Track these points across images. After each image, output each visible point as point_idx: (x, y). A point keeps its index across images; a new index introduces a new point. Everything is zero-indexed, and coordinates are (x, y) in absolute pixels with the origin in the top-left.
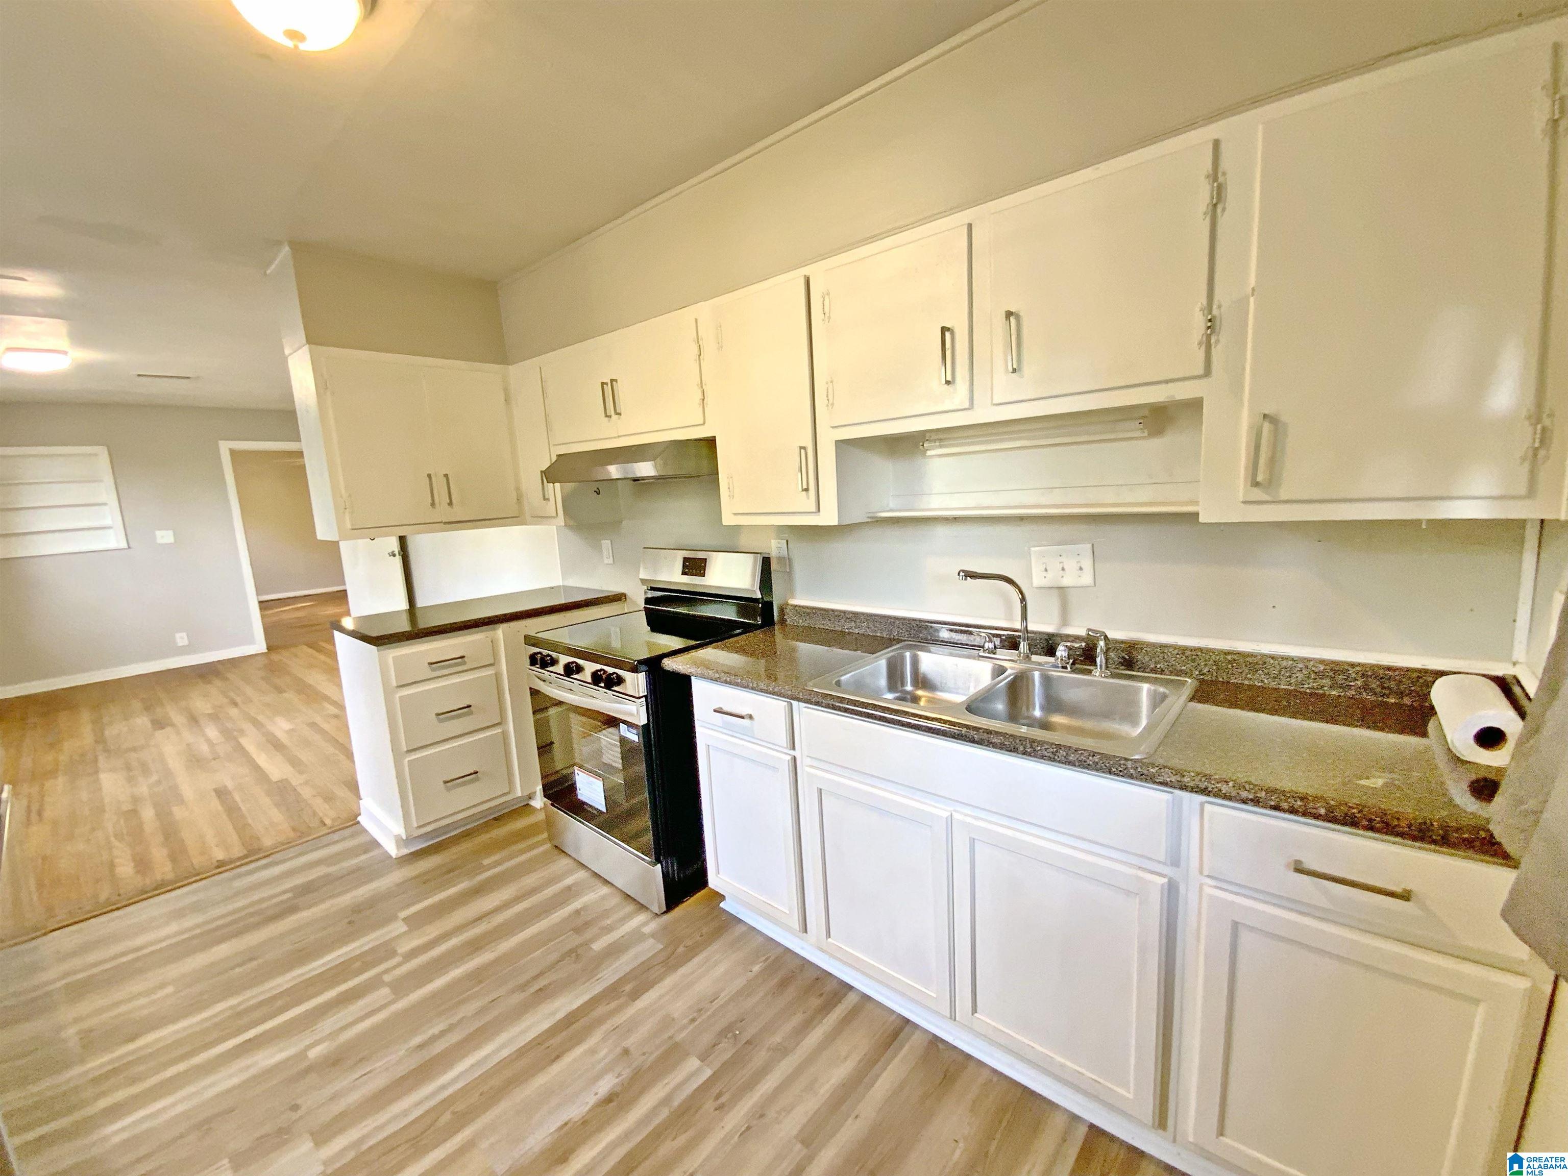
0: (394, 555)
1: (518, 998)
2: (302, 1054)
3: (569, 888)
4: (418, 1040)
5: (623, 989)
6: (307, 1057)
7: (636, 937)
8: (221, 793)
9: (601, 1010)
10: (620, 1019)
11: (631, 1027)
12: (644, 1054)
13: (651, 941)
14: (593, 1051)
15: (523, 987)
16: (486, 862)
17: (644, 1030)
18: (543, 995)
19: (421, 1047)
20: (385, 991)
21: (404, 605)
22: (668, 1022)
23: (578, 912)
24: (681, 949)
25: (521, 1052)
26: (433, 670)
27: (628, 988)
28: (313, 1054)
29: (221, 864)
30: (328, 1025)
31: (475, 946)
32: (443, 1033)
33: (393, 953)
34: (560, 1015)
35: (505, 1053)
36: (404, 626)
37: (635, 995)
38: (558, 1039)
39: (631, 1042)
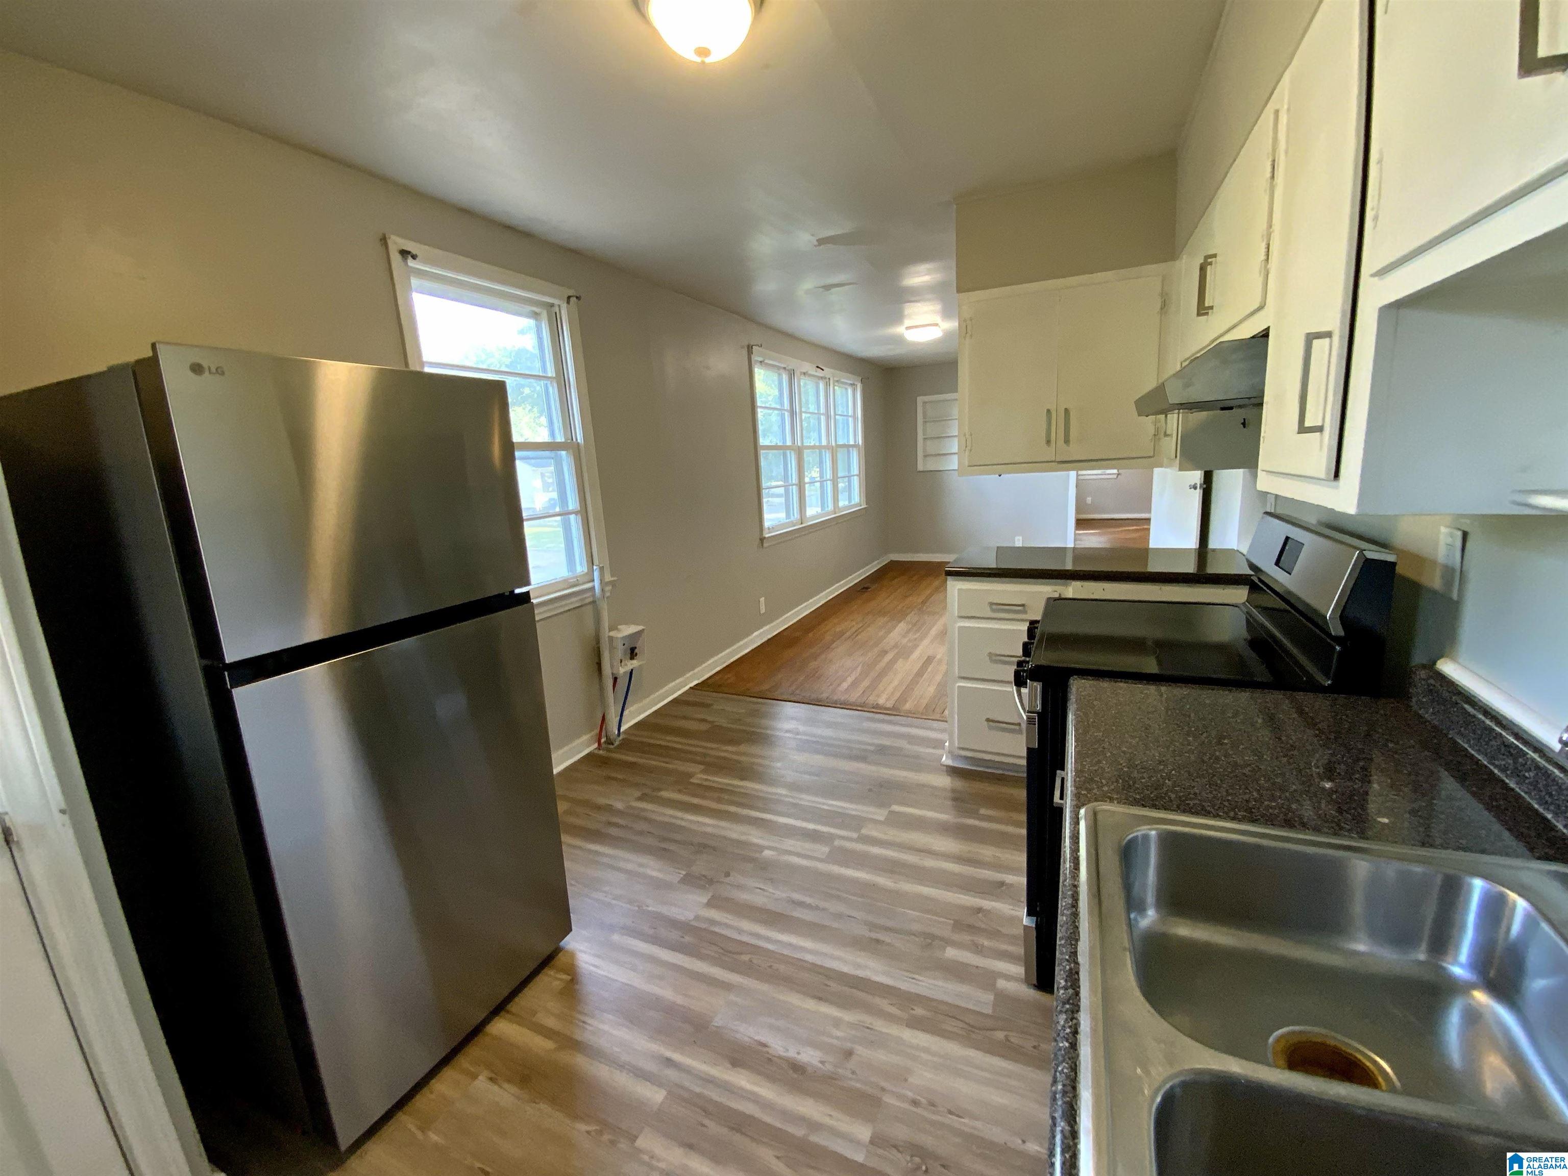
0: (1195, 488)
1: (863, 931)
2: (762, 849)
3: (1002, 884)
4: (797, 896)
5: (915, 1008)
7: (987, 979)
8: (929, 660)
9: (884, 1004)
10: (880, 1025)
11: (878, 1041)
12: (853, 1073)
13: (990, 997)
14: (837, 1023)
15: (873, 926)
17: (880, 1056)
18: (872, 946)
19: (793, 903)
20: (826, 849)
21: (1192, 543)
22: (901, 1076)
23: (979, 910)
24: (1000, 1035)
25: (815, 969)
26: (994, 611)
27: (919, 1011)
28: (767, 854)
29: (877, 706)
30: (791, 843)
31: (893, 868)
32: (808, 907)
33: (858, 829)
34: (860, 973)
35: (809, 958)
37: (915, 1024)
38: (834, 986)
39: (860, 1050)
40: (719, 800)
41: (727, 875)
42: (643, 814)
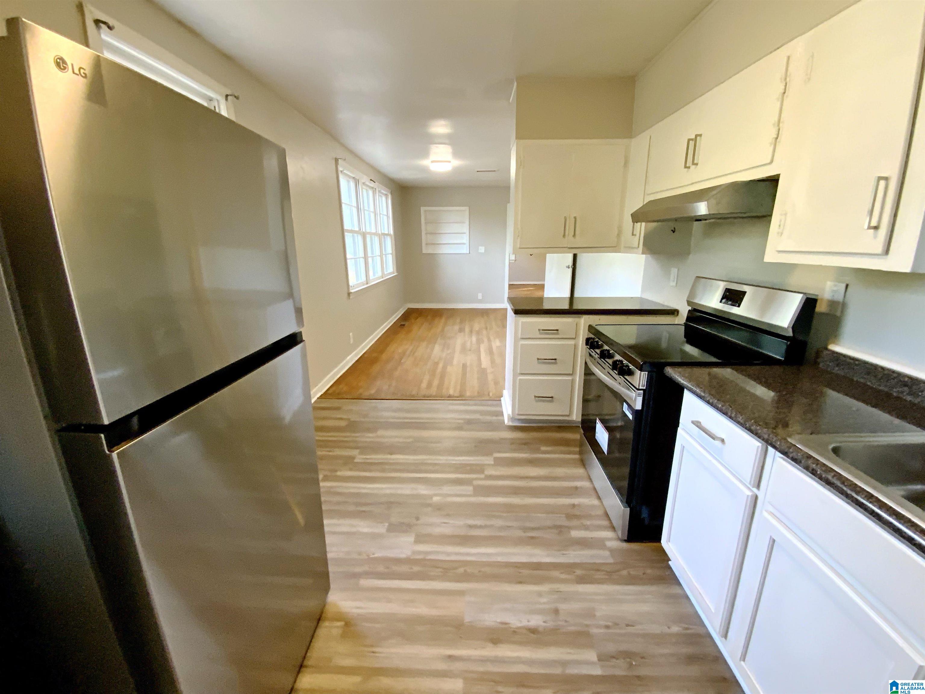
0: (569, 268)
1: (520, 533)
2: (431, 497)
3: (576, 488)
4: (471, 522)
5: (575, 570)
6: (432, 498)
7: (599, 544)
8: (464, 366)
9: (556, 574)
10: (563, 587)
11: (566, 598)
12: (566, 621)
13: (607, 553)
14: (540, 594)
15: (525, 529)
16: (543, 448)
17: (574, 606)
18: (532, 541)
19: (470, 527)
20: (471, 488)
21: (567, 294)
22: (590, 614)
23: (574, 506)
24: (624, 572)
25: (508, 565)
26: (541, 334)
27: (579, 572)
28: (436, 499)
29: (450, 396)
30: (447, 489)
31: (516, 491)
32: (481, 527)
33: (482, 471)
34: (535, 560)
35: (500, 559)
36: (566, 306)
37: (581, 580)
38: (526, 572)
39: (562, 607)
40: (383, 471)
41: (417, 519)
42: (332, 490)
